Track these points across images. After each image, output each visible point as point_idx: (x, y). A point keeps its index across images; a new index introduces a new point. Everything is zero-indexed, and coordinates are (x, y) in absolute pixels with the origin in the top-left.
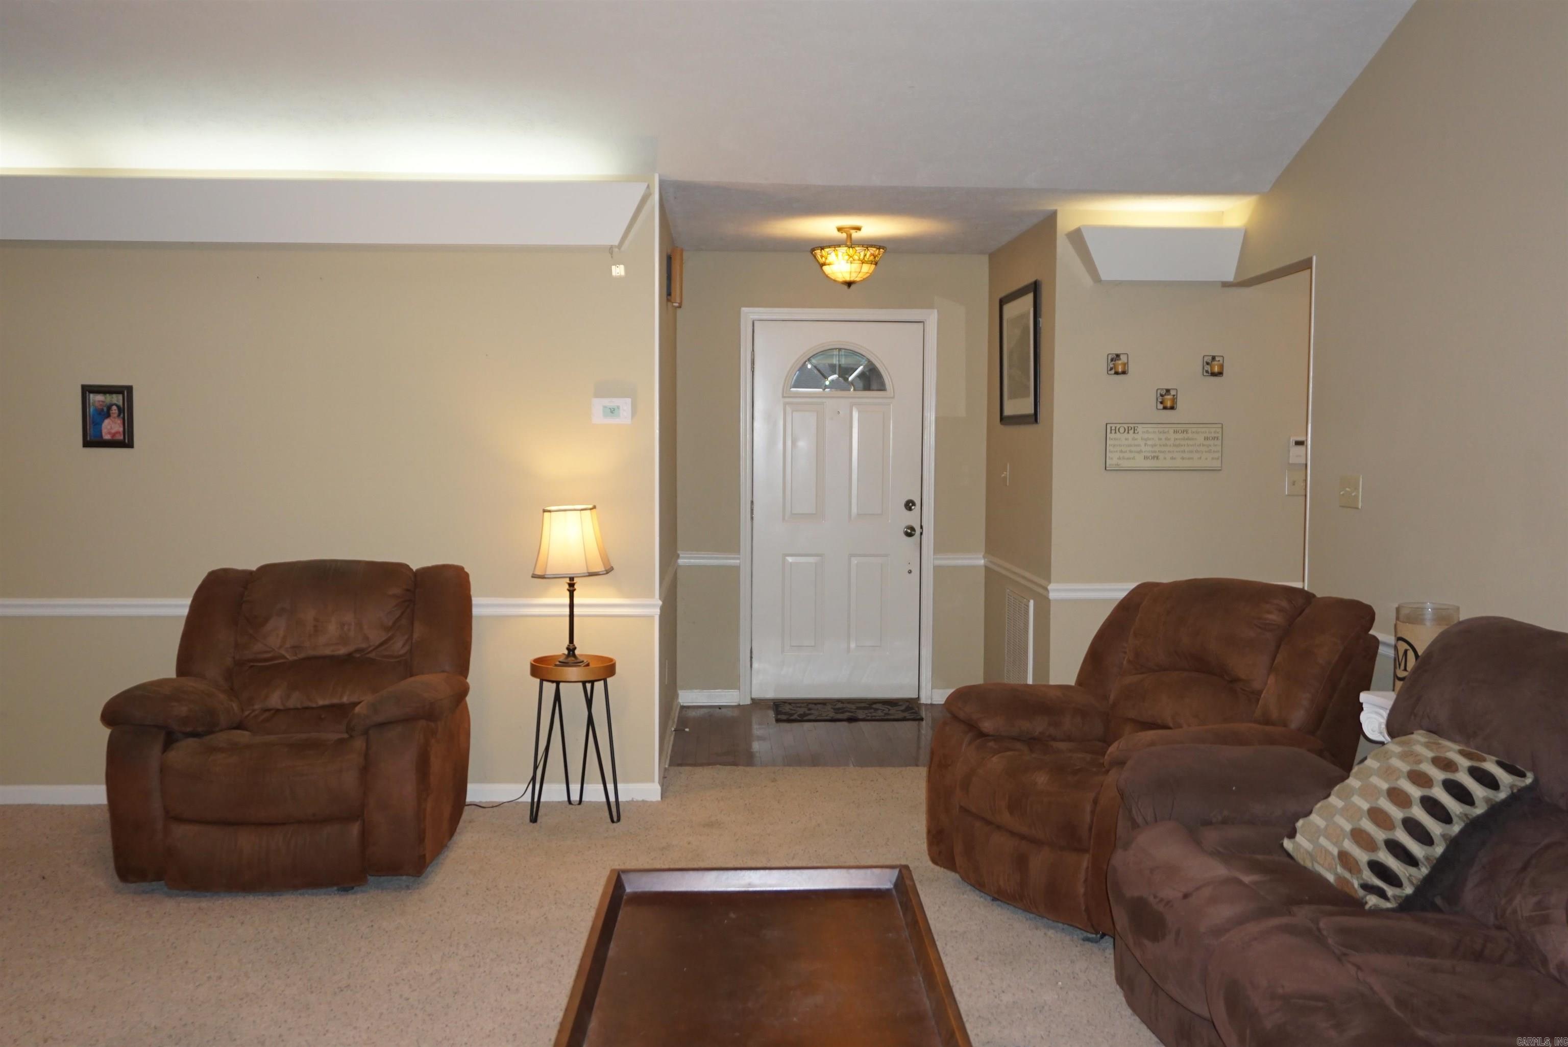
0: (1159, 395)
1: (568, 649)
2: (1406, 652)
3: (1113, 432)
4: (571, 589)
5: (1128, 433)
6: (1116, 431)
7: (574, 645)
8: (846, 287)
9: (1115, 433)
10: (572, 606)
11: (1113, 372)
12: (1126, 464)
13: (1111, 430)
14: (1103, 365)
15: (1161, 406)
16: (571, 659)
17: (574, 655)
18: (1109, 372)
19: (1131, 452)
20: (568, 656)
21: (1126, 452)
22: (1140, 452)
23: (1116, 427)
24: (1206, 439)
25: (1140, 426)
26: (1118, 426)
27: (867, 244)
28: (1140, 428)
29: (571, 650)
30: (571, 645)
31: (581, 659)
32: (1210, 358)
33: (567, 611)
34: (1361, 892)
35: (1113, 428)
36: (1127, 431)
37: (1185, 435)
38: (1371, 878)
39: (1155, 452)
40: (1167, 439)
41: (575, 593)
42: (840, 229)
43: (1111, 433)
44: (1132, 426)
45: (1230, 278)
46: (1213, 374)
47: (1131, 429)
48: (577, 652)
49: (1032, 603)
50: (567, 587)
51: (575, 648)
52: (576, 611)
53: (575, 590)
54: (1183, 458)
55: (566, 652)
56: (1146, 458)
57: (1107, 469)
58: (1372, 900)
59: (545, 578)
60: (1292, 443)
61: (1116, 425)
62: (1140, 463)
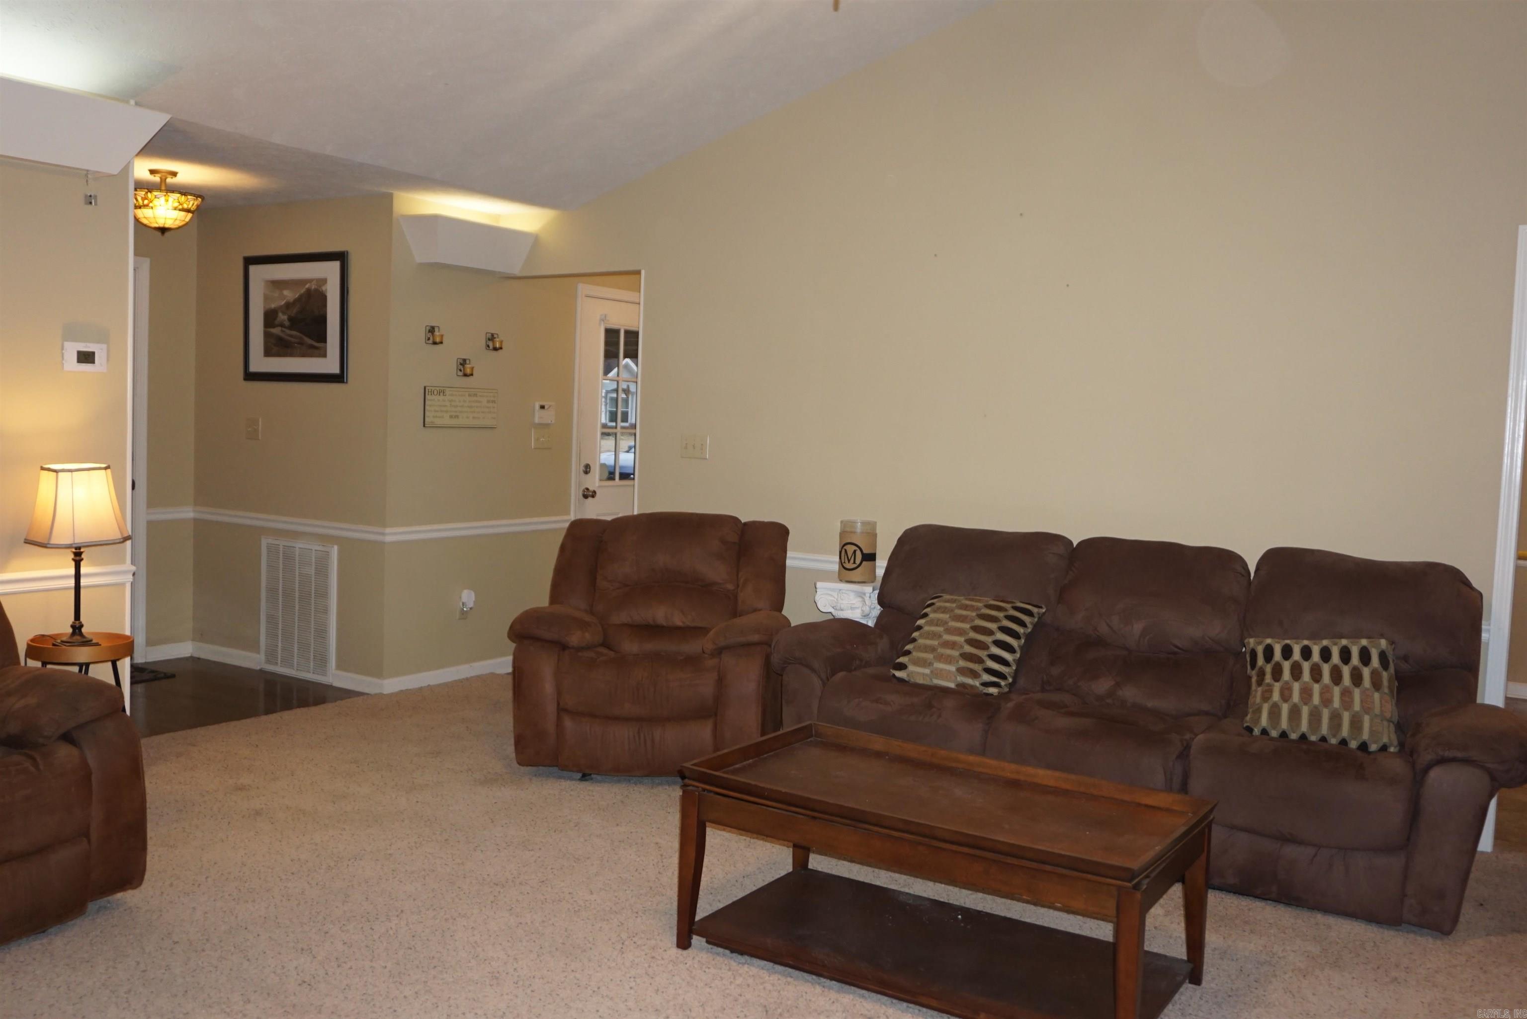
0: (459, 364)
1: (73, 626)
2: (855, 552)
3: (430, 393)
4: (78, 558)
5: (439, 395)
6: (432, 393)
7: (81, 622)
8: (159, 234)
9: (431, 395)
10: (78, 576)
11: (431, 341)
12: (438, 422)
13: (428, 392)
14: (422, 334)
15: (460, 373)
16: (77, 638)
17: (81, 634)
18: (427, 342)
19: (442, 411)
20: (73, 634)
21: (437, 411)
22: (447, 412)
23: (431, 390)
24: (488, 402)
25: (448, 389)
26: (433, 389)
27: (183, 191)
28: (448, 391)
29: (77, 628)
30: (77, 622)
31: (89, 637)
32: (490, 334)
33: (72, 583)
34: (981, 688)
35: (430, 391)
36: (438, 394)
37: (475, 398)
38: (989, 678)
39: (456, 412)
40: (465, 401)
41: (82, 563)
42: (152, 172)
43: (428, 395)
44: (442, 389)
45: (517, 271)
46: (495, 349)
47: (442, 392)
48: (84, 630)
49: (336, 547)
50: (72, 556)
51: (82, 626)
52: (84, 582)
53: (82, 559)
54: (474, 418)
55: (70, 630)
56: (451, 417)
57: (426, 425)
58: (993, 690)
59: (46, 547)
60: (537, 407)
61: (431, 388)
62: (447, 421)
